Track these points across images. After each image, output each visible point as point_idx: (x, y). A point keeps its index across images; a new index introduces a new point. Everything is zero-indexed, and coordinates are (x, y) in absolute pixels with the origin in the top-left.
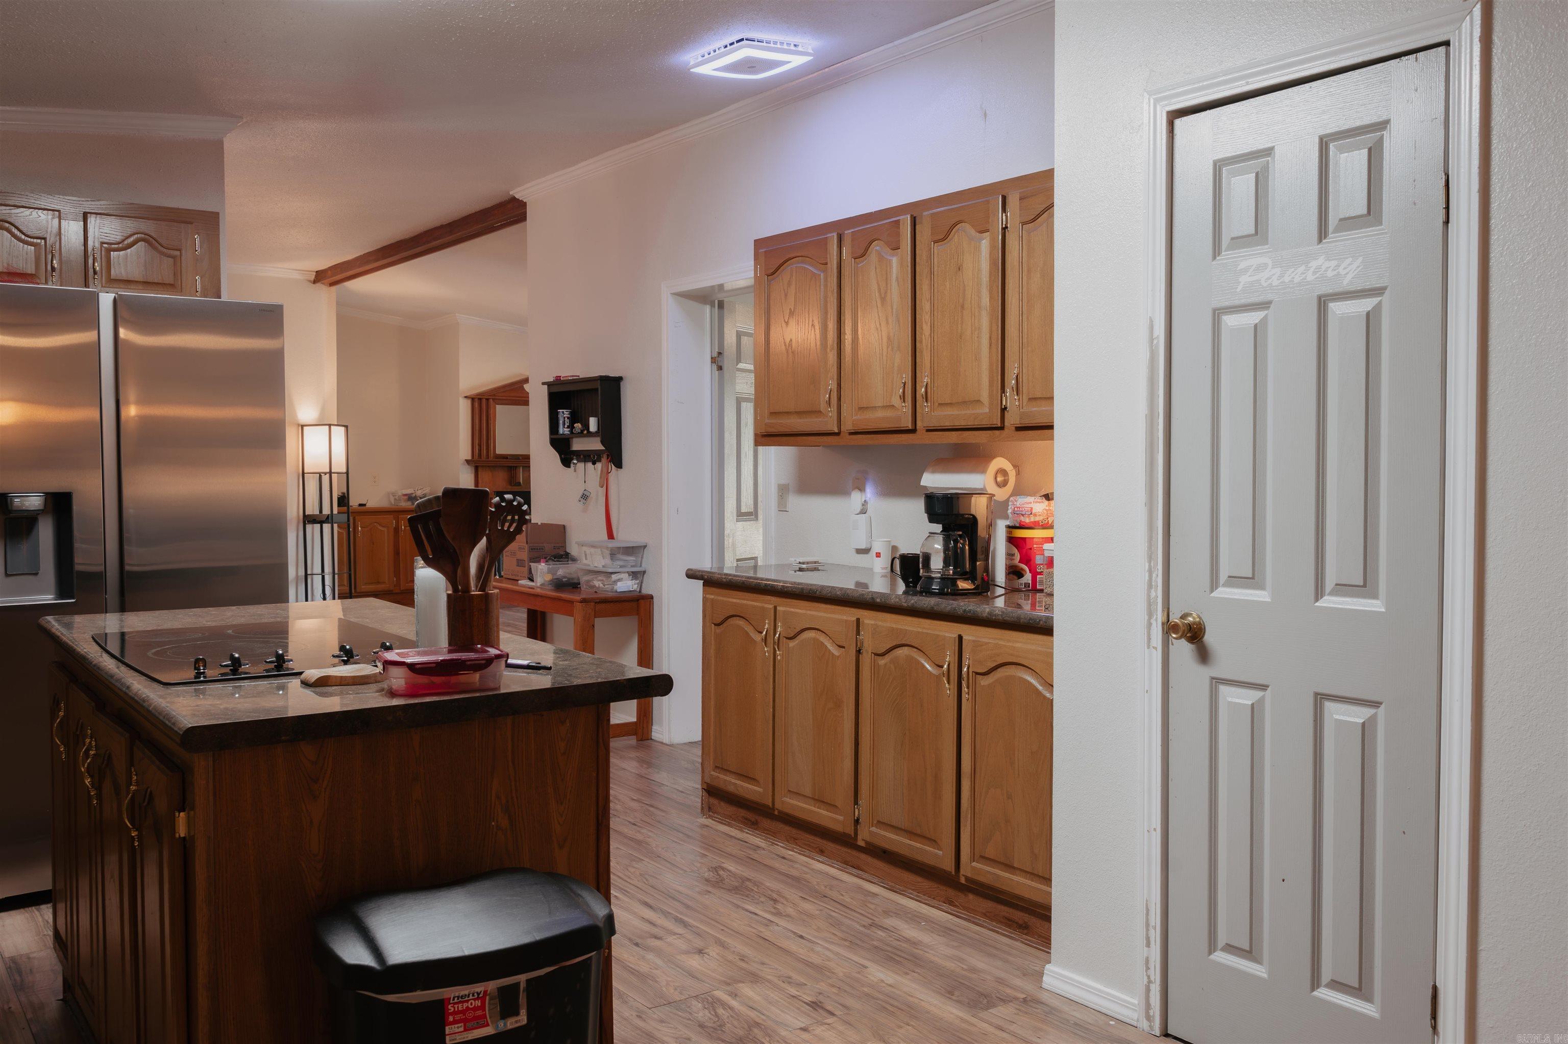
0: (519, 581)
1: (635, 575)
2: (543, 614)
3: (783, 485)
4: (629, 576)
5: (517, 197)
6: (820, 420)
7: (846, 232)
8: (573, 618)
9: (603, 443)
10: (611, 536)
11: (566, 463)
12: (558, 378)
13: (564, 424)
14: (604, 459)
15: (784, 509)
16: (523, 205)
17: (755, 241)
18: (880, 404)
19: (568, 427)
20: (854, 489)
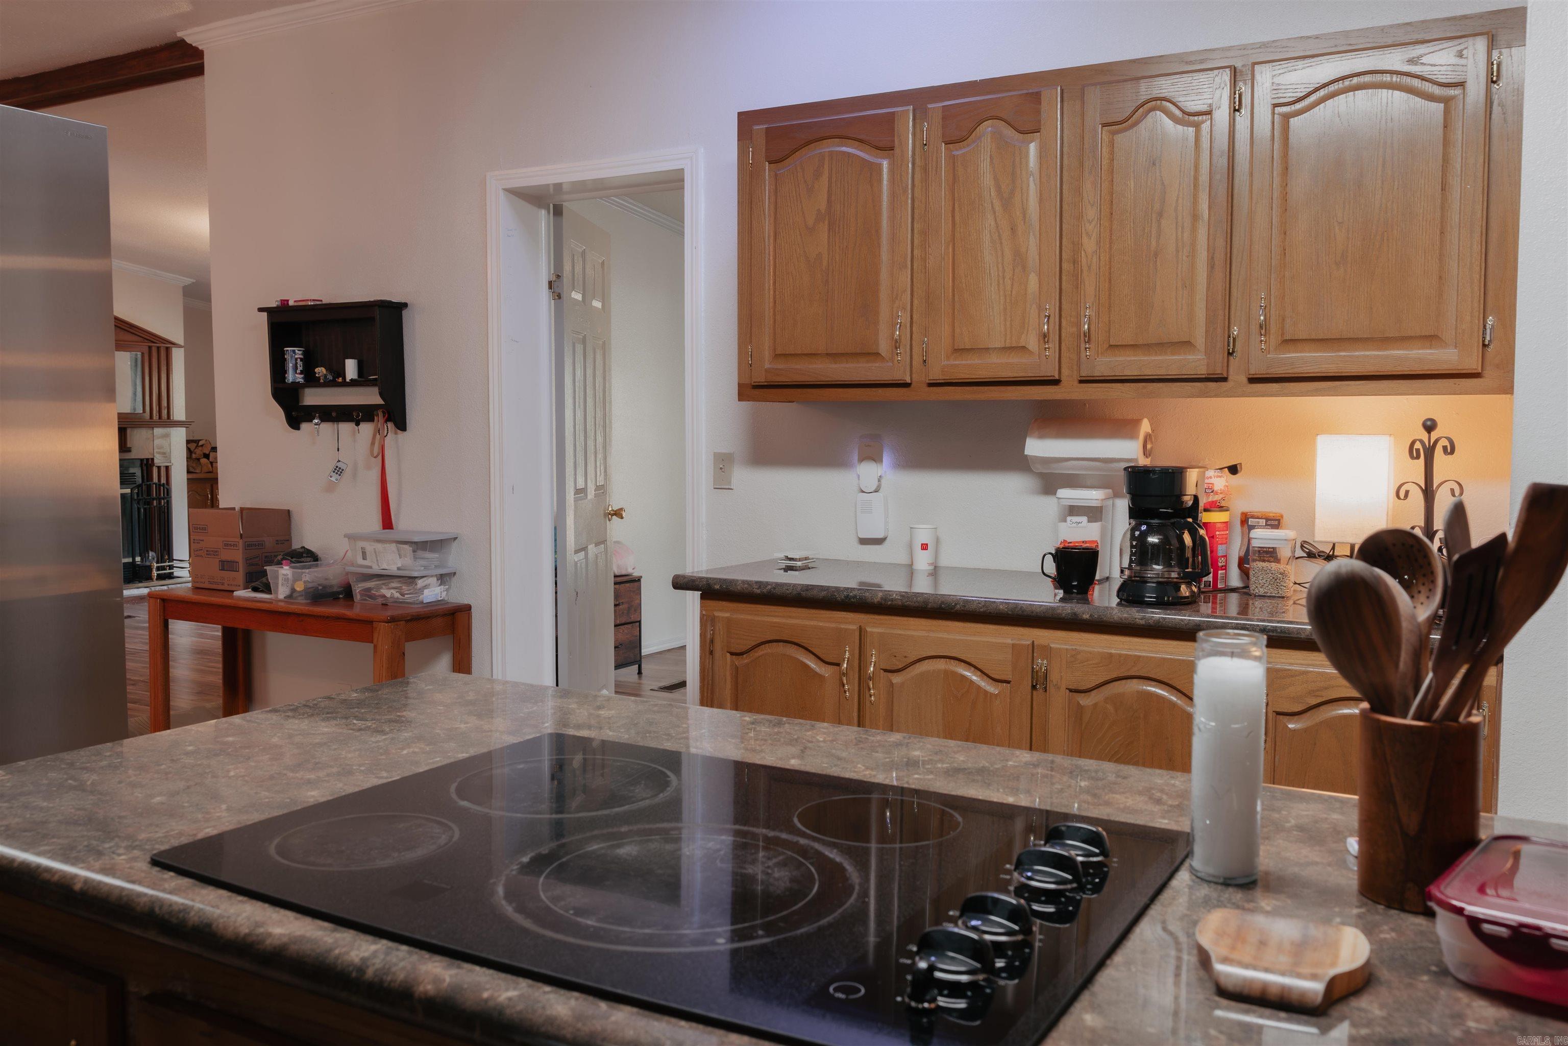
0: (236, 593)
1: (443, 579)
2: (247, 634)
3: (725, 454)
4: (437, 580)
5: (189, 40)
6: (877, 365)
7: (930, 106)
8: (372, 645)
9: (381, 394)
10: (387, 523)
11: (294, 422)
12: (285, 303)
13: (295, 368)
14: (380, 417)
15: (727, 487)
16: (198, 54)
17: (740, 114)
18: (998, 345)
19: (301, 373)
20: (861, 460)
